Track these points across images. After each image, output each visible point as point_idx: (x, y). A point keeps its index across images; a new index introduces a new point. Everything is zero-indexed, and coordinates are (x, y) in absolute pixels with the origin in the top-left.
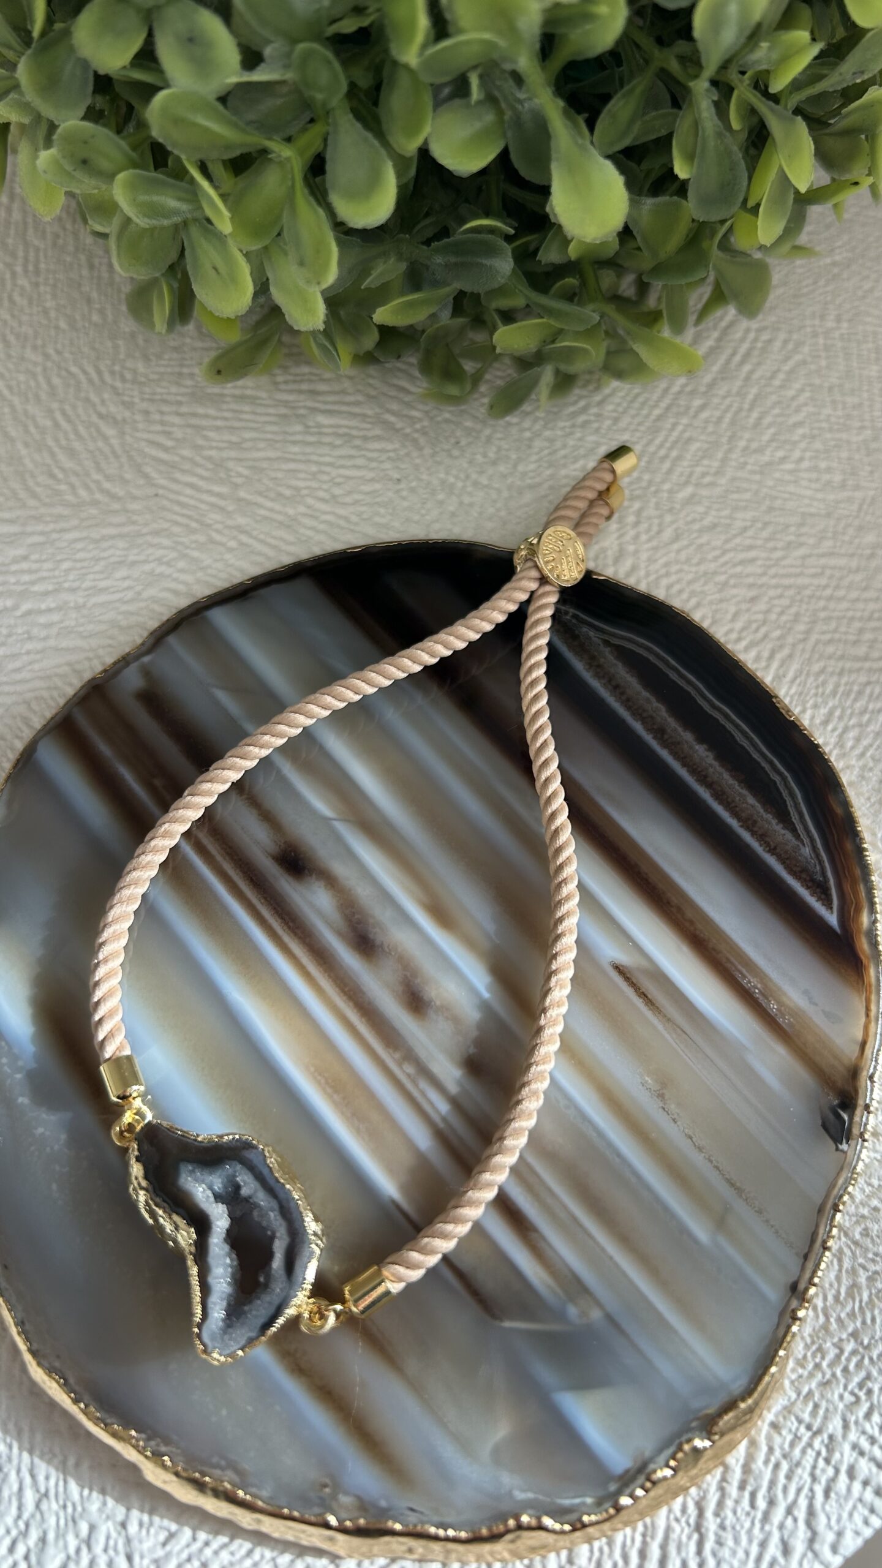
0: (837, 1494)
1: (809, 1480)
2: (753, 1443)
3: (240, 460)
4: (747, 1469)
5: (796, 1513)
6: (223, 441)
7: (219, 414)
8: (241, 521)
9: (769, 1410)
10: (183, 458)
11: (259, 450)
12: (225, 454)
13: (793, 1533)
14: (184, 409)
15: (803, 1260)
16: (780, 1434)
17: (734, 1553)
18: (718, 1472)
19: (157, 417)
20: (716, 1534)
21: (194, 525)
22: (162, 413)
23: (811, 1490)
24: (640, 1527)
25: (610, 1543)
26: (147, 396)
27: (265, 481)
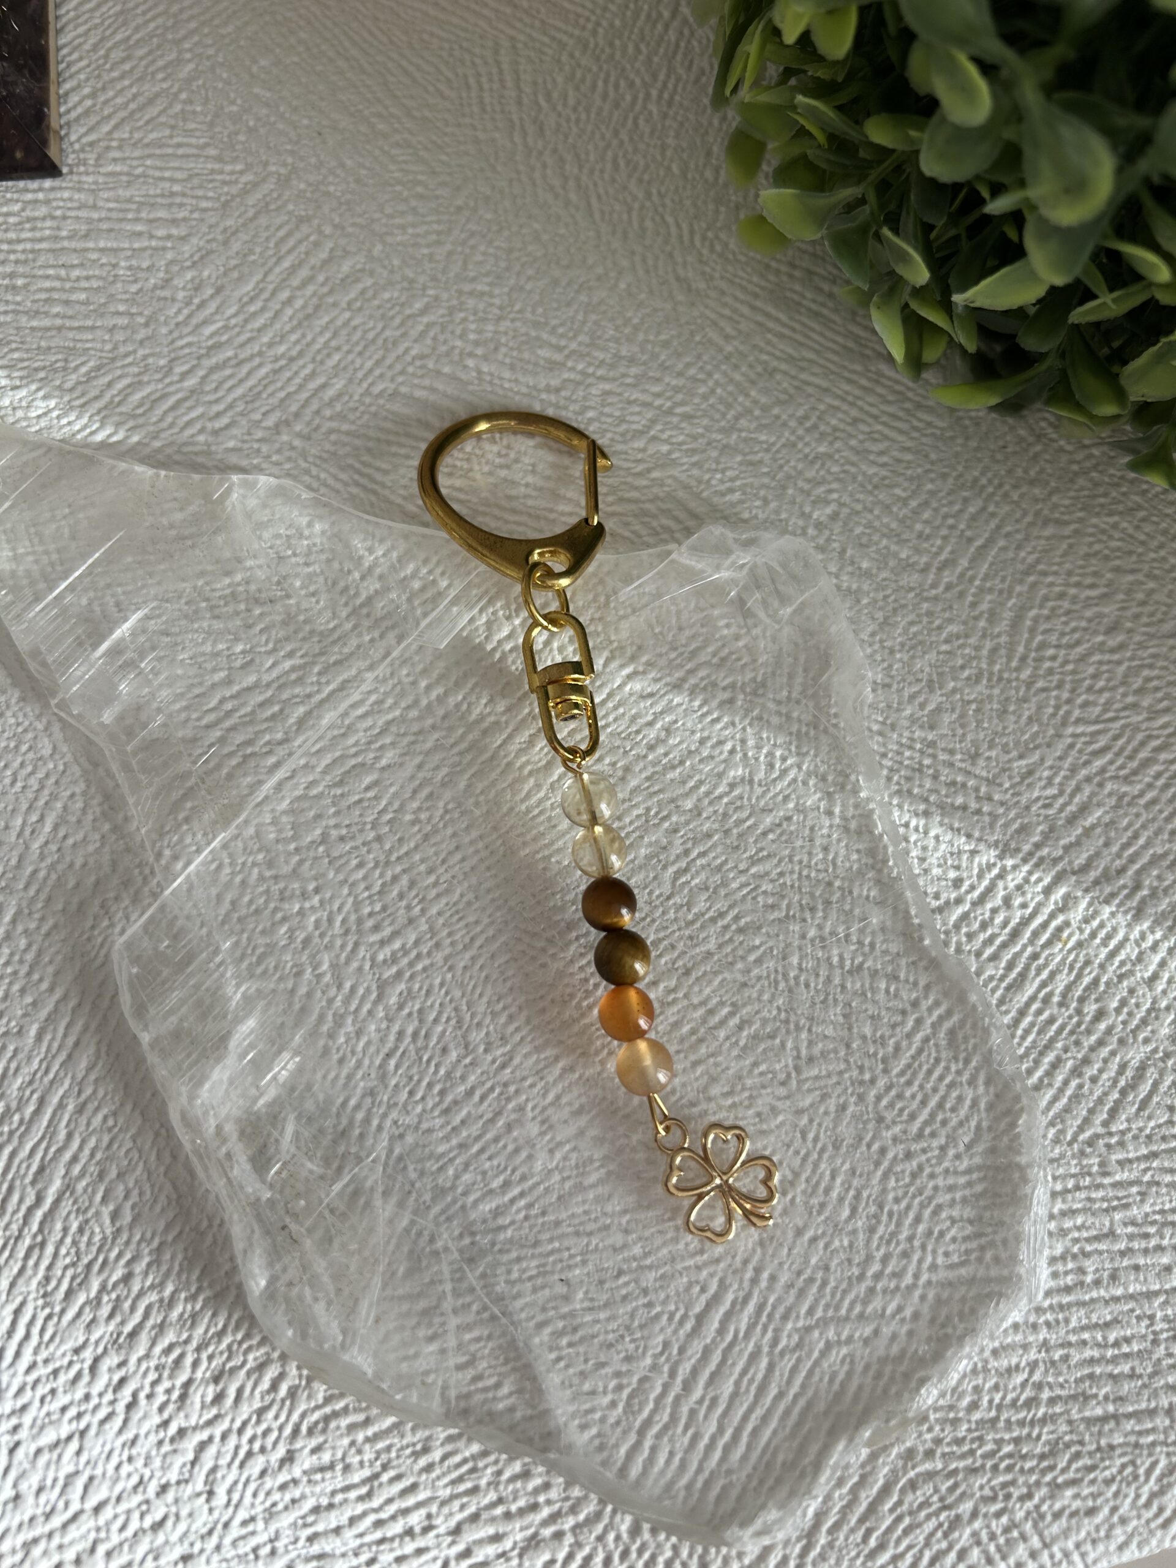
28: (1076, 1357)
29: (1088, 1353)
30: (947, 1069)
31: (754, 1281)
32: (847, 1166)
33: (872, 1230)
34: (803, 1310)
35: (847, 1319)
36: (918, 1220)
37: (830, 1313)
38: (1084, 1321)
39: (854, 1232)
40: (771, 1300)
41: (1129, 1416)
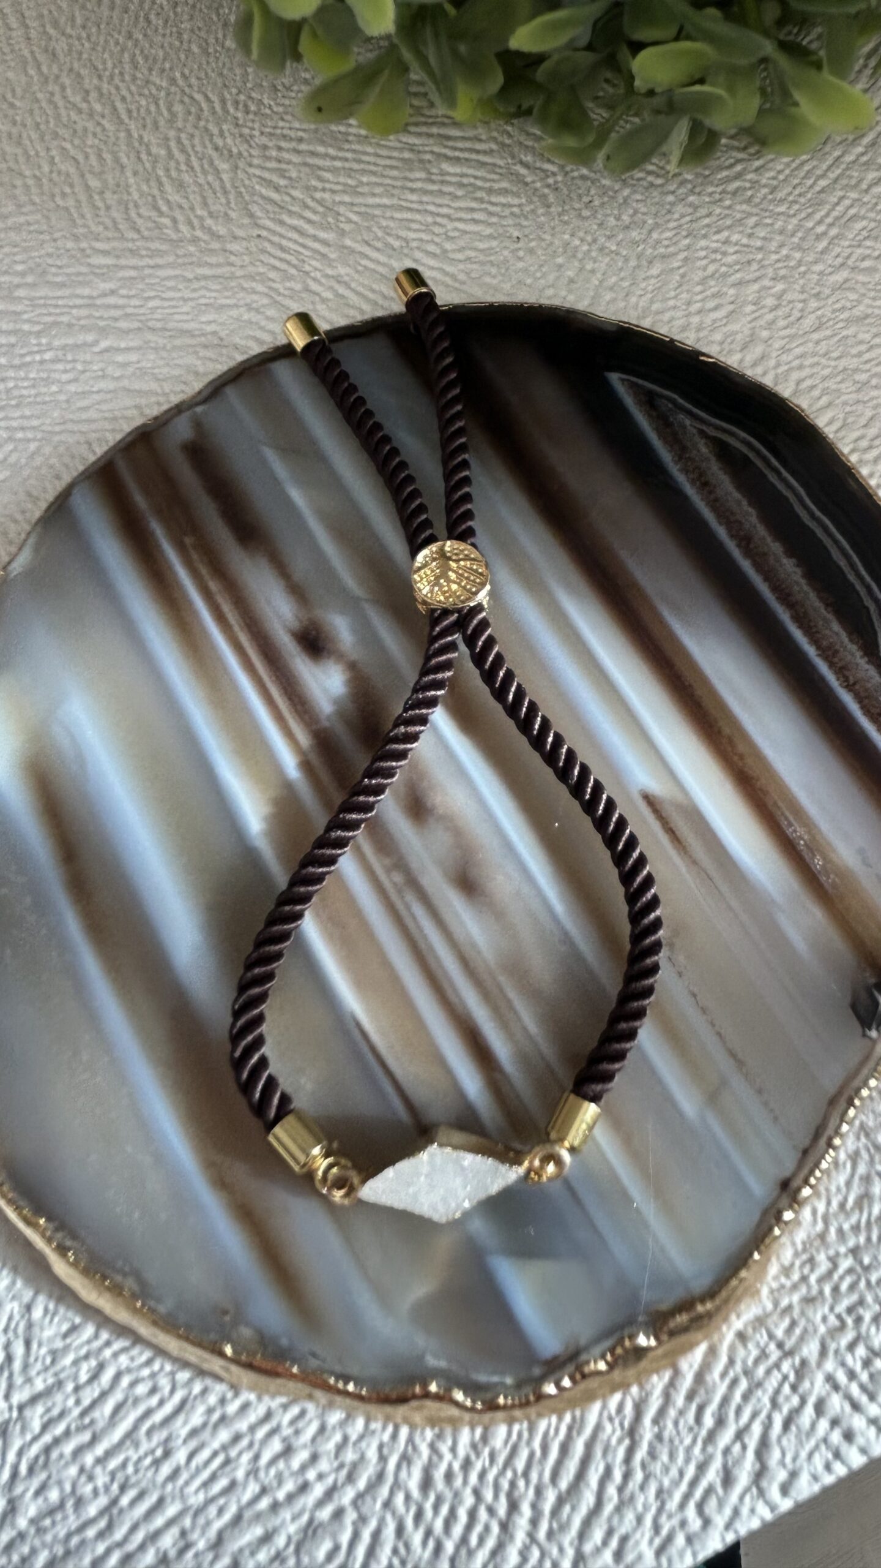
0: (798, 1428)
1: (769, 1406)
2: (712, 1352)
3: (352, 204)
4: (700, 1378)
5: (746, 1440)
6: (338, 183)
7: (341, 154)
8: (342, 270)
9: (738, 1316)
10: (293, 198)
11: (374, 195)
12: (337, 198)
13: (738, 1462)
14: (303, 147)
15: (800, 1155)
16: (745, 1346)
17: (666, 1470)
18: (667, 1375)
19: (274, 153)
20: (651, 1445)
21: (293, 271)
22: (280, 149)
23: (769, 1417)
24: (568, 1418)
25: (532, 1429)
26: (268, 130)
27: (375, 229)
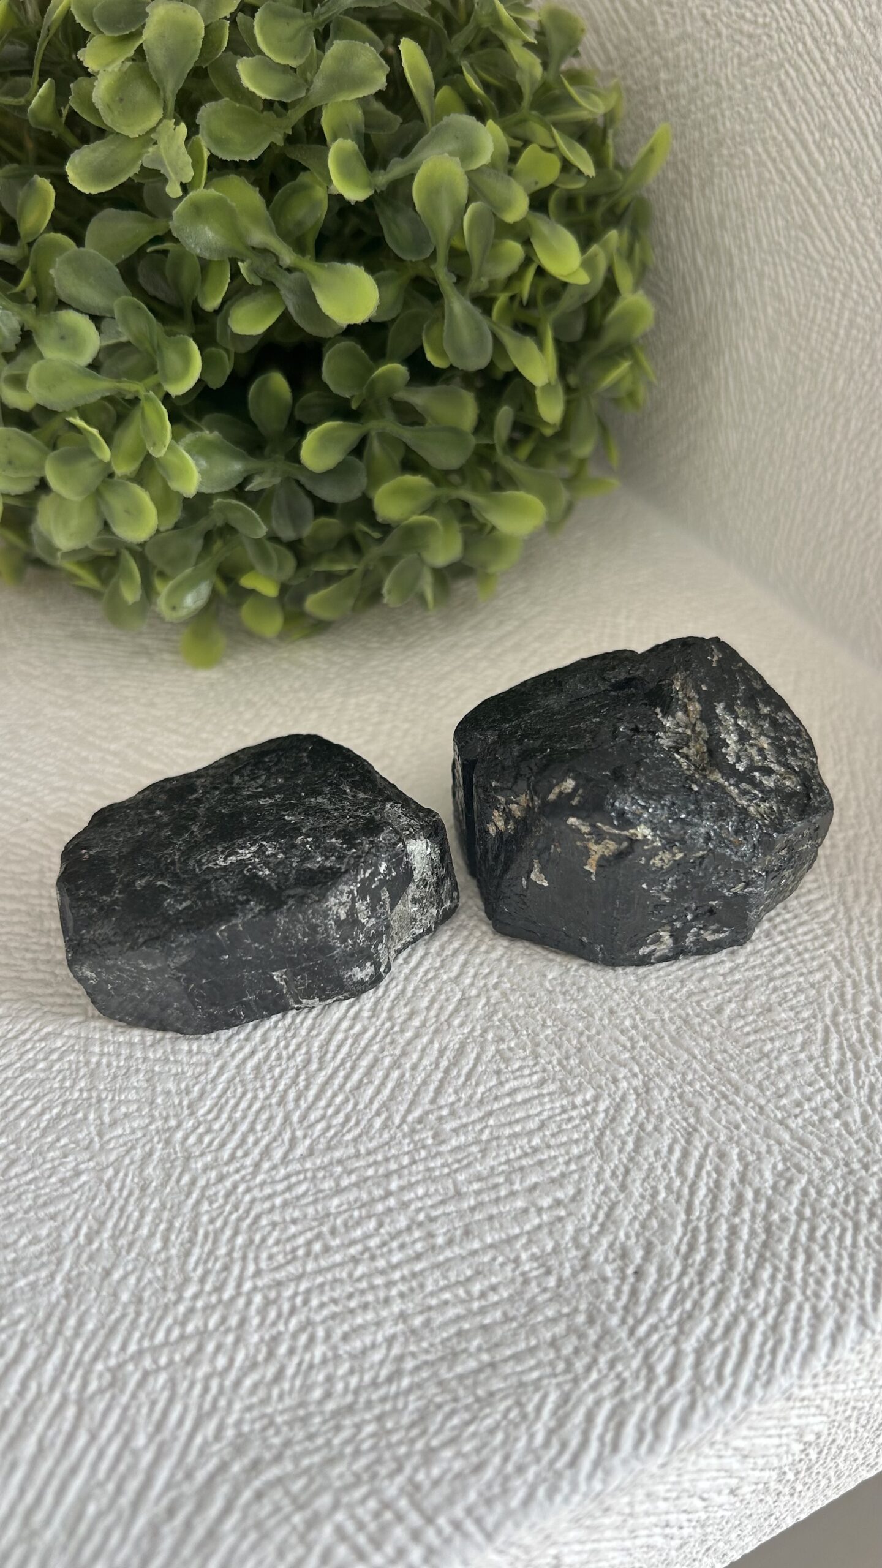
28: (438, 1319)
29: (451, 1313)
30: (255, 1098)
31: (59, 1332)
32: (156, 1204)
33: (187, 1254)
34: (115, 1347)
35: (166, 1343)
36: (236, 1233)
37: (146, 1344)
38: (442, 1283)
39: (168, 1260)
40: (79, 1346)
41: (506, 1360)
